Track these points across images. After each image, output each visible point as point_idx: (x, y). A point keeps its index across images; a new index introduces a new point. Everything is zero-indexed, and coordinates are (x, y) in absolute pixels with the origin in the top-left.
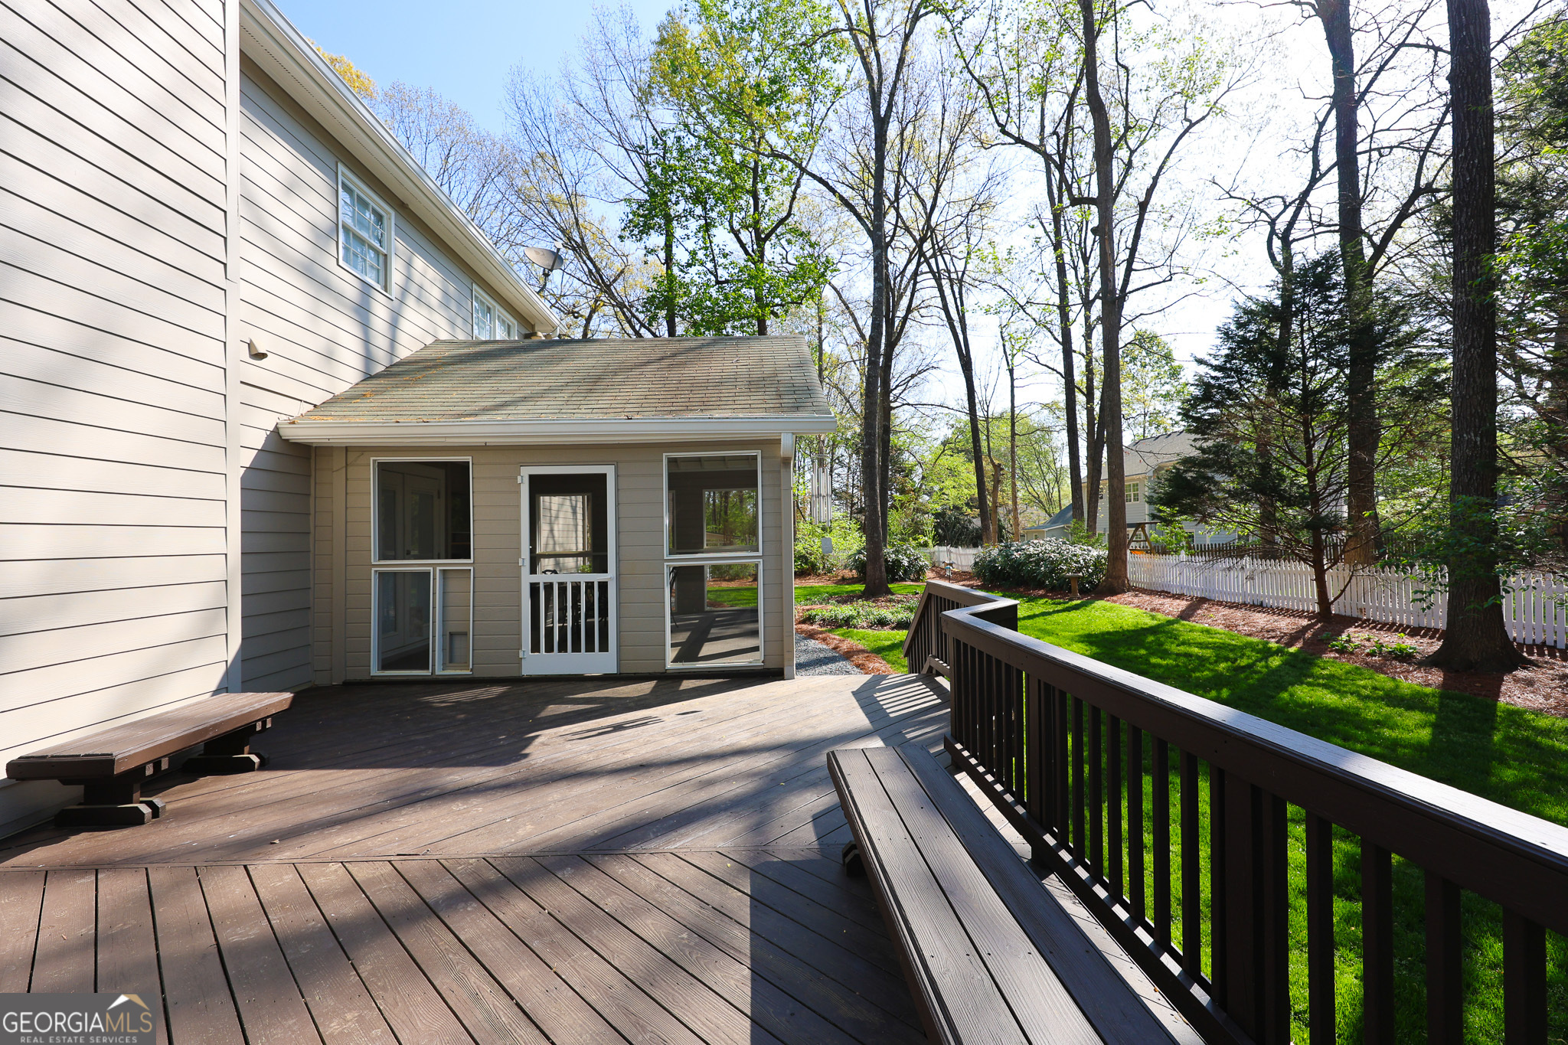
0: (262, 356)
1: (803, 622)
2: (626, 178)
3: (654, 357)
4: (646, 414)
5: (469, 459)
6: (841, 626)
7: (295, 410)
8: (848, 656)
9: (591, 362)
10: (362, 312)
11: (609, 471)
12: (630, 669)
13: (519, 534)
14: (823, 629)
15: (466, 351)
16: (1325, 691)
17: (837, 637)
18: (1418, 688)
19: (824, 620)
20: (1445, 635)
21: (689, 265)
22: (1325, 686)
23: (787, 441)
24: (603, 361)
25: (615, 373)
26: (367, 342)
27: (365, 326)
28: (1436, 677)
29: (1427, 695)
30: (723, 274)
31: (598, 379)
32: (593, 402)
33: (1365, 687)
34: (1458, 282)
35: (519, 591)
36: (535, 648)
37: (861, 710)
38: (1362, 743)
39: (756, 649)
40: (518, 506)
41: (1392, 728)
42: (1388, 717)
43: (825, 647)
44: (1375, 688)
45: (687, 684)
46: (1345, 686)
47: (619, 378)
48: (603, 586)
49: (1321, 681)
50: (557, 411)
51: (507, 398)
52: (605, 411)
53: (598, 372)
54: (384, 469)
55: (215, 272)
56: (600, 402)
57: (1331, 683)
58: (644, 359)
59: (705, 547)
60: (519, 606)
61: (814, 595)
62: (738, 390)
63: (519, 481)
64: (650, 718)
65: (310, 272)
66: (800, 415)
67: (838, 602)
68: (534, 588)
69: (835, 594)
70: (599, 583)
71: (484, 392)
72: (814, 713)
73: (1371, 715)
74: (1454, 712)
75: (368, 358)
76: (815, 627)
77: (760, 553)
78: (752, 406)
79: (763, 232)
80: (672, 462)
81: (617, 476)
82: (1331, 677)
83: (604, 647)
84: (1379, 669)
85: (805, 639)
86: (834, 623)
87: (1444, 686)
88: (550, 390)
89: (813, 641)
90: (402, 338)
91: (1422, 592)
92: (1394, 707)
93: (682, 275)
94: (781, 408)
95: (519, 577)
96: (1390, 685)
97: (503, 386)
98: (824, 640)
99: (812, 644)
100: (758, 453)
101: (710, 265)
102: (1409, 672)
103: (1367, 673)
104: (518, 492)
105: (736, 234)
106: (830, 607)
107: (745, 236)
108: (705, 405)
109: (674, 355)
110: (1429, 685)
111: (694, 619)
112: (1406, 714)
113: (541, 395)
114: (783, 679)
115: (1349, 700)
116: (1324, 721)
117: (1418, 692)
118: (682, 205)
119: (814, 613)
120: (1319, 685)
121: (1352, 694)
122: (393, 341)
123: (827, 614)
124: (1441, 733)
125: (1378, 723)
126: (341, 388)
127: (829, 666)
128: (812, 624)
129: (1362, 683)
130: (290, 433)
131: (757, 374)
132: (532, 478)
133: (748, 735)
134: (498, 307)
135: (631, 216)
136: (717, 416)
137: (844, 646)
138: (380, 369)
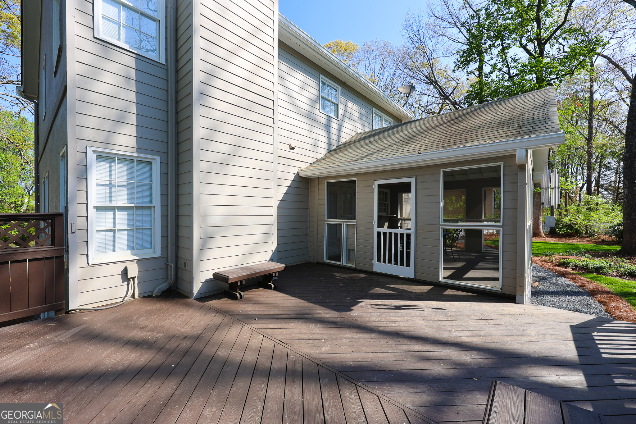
0: (293, 149)
1: (559, 265)
2: (459, 42)
3: (446, 121)
4: (430, 150)
5: (355, 179)
6: (591, 272)
7: (304, 166)
8: (593, 293)
9: (414, 130)
10: (328, 127)
11: (413, 180)
12: (421, 277)
13: (373, 210)
14: (574, 272)
15: (365, 135)
17: (586, 279)
19: (576, 266)
21: (491, 73)
23: (520, 154)
24: (419, 128)
25: (423, 133)
26: (329, 138)
27: (329, 132)
30: (513, 72)
31: (414, 136)
32: (406, 148)
35: (373, 235)
36: (379, 260)
37: (572, 343)
39: (497, 279)
40: (373, 198)
43: (573, 284)
45: (449, 292)
47: (424, 135)
48: (409, 236)
50: (389, 154)
51: (372, 152)
52: (410, 151)
53: (415, 134)
54: (329, 184)
55: (269, 122)
56: (410, 147)
58: (441, 123)
59: (483, 218)
60: (373, 241)
61: (573, 249)
62: (491, 128)
63: (374, 187)
64: (418, 306)
65: (310, 117)
66: (532, 136)
67: (593, 256)
68: (379, 233)
69: (592, 250)
70: (407, 234)
71: (364, 151)
72: (528, 332)
75: (330, 144)
76: (568, 270)
78: (497, 136)
79: (543, 39)
80: (446, 174)
81: (416, 183)
83: (408, 265)
85: (558, 276)
86: (586, 270)
88: (390, 145)
89: (564, 279)
90: (343, 135)
93: (487, 79)
94: (519, 134)
95: (373, 229)
97: (372, 147)
98: (574, 279)
99: (562, 280)
100: (502, 164)
101: (505, 70)
104: (373, 192)
105: (524, 47)
106: (583, 258)
107: (530, 46)
108: (466, 140)
109: (457, 118)
111: (472, 256)
113: (385, 149)
114: (515, 303)
118: (489, 42)
119: (568, 261)
122: (339, 136)
123: (579, 263)
126: (320, 156)
127: (573, 297)
128: (566, 268)
130: (302, 174)
131: (507, 117)
132: (379, 185)
133: (467, 333)
134: (384, 115)
135: (459, 59)
136: (471, 145)
137: (591, 286)
138: (334, 148)
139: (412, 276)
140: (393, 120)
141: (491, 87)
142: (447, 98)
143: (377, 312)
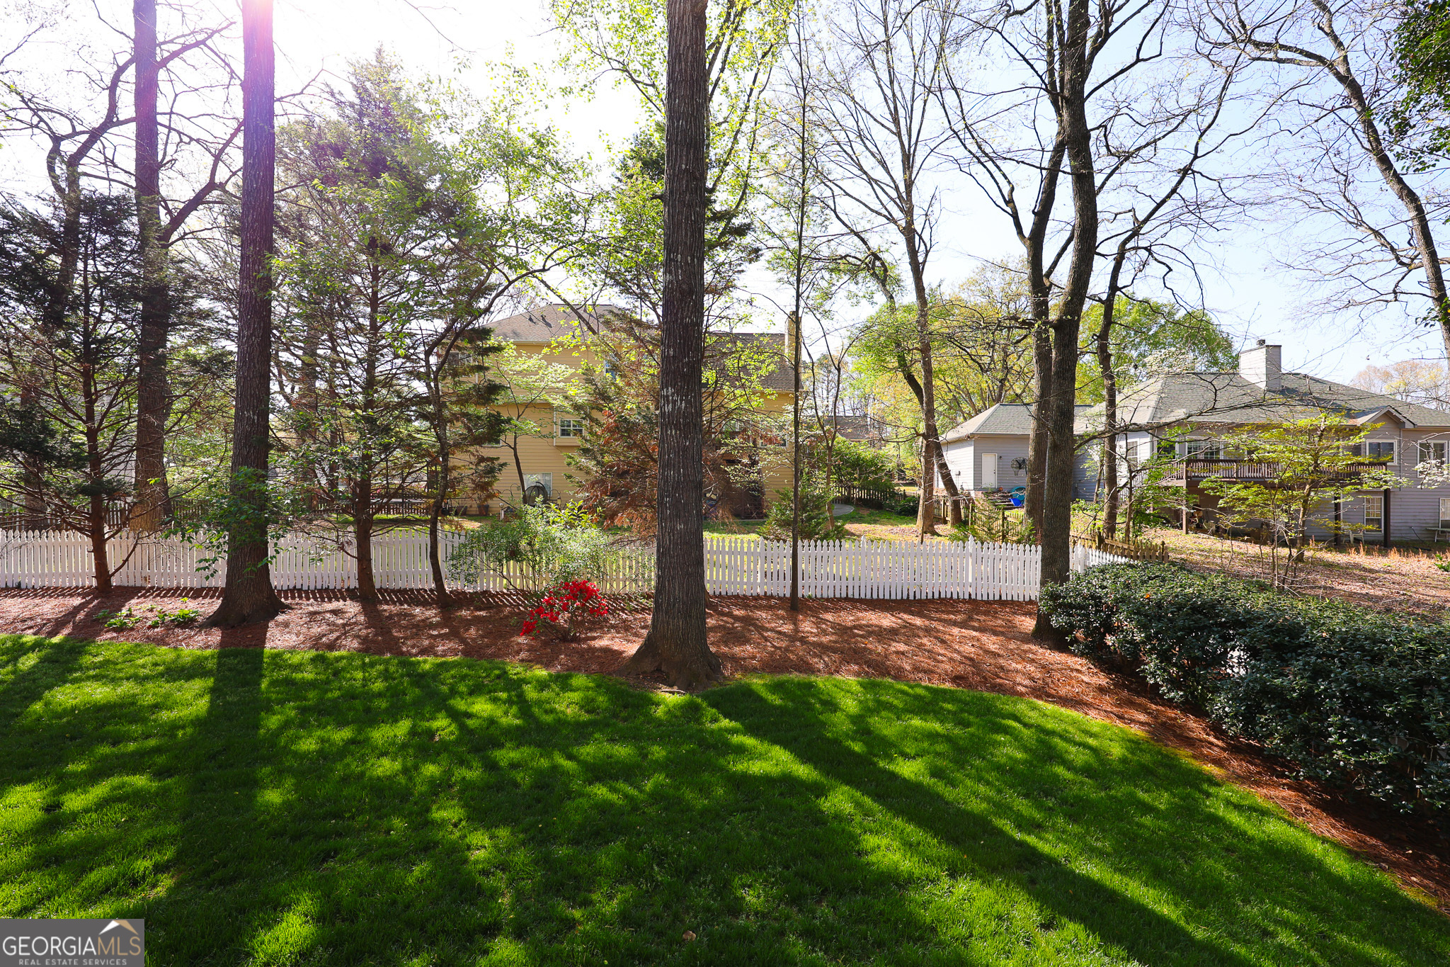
16: (95, 685)
18: (199, 653)
20: (225, 593)
22: (96, 678)
28: (216, 636)
29: (206, 658)
33: (143, 666)
34: (245, 273)
38: (135, 740)
41: (170, 709)
42: (167, 696)
44: (156, 664)
46: (120, 670)
49: (92, 673)
57: (104, 673)
73: (149, 700)
74: (230, 670)
82: (107, 663)
84: (161, 641)
87: (222, 644)
91: (206, 560)
92: (174, 680)
96: (171, 656)
102: (190, 637)
103: (147, 648)
110: (208, 647)
112: (186, 685)
115: (127, 688)
116: (89, 727)
117: (198, 658)
120: (88, 678)
121: (128, 679)
124: (218, 697)
125: (156, 707)
129: (141, 662)
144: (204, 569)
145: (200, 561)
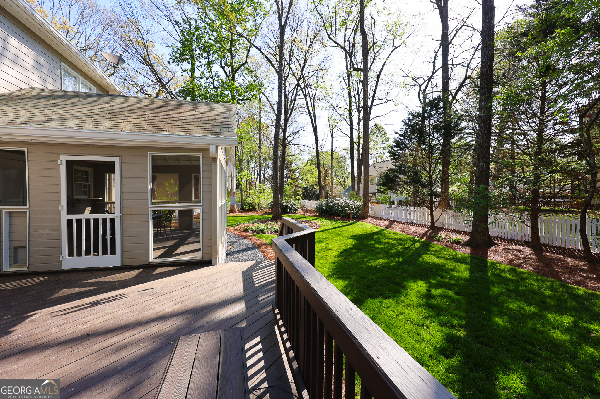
1: (243, 231)
2: (173, 37)
3: (155, 106)
4: (135, 130)
5: (25, 149)
6: (259, 233)
8: (258, 247)
9: (119, 105)
11: (116, 160)
12: (127, 263)
13: (59, 193)
14: (251, 234)
15: (46, 94)
16: (434, 257)
17: (256, 238)
18: (463, 254)
19: (252, 230)
20: (471, 234)
21: (200, 78)
22: (434, 255)
23: (212, 149)
24: (126, 105)
25: (130, 111)
28: (468, 250)
29: (466, 257)
30: (216, 84)
31: (119, 113)
32: (108, 123)
33: (446, 255)
34: (480, 109)
35: (60, 224)
36: (71, 254)
37: (242, 283)
38: (447, 279)
39: (199, 250)
40: (59, 177)
41: (457, 272)
42: (455, 267)
43: (250, 242)
44: (450, 255)
45: (159, 270)
46: (440, 254)
47: (131, 113)
48: (113, 221)
49: (432, 253)
50: (82, 126)
51: (55, 117)
52: (112, 127)
53: (120, 110)
56: (112, 123)
57: (436, 254)
58: (150, 106)
60: (60, 232)
61: (252, 219)
62: (193, 124)
63: (59, 163)
64: (122, 294)
66: (220, 136)
67: (261, 222)
68: (70, 222)
69: (260, 219)
70: (110, 219)
71: (42, 113)
72: (217, 286)
73: (449, 267)
74: (475, 264)
76: (248, 234)
77: (201, 204)
78: (197, 131)
79: (235, 68)
80: (153, 158)
81: (121, 163)
82: (436, 251)
83: (113, 252)
84: (451, 247)
85: (242, 239)
86: (257, 232)
87: (471, 253)
88: (85, 115)
89: (246, 240)
91: (468, 221)
92: (456, 262)
93: (197, 82)
94: (212, 133)
95: (59, 216)
96: (454, 253)
97: (57, 112)
98: (250, 239)
99: (245, 241)
100: (201, 155)
101: (211, 80)
102: (460, 248)
103: (447, 249)
104: (59, 170)
105: (223, 68)
106: (256, 225)
107: (227, 69)
108: (172, 129)
109: (167, 106)
110: (466, 253)
112: (460, 265)
113: (78, 118)
114: (211, 265)
115: (442, 261)
116: (434, 270)
117: (463, 257)
118: (198, 51)
119: (248, 227)
120: (432, 254)
121: (443, 258)
123: (254, 228)
124: (472, 273)
125: (452, 270)
127: (249, 252)
128: (247, 232)
129: (445, 253)
131: (206, 117)
132: (68, 162)
133: (171, 304)
134: (81, 77)
135: (174, 54)
136: (175, 134)
137: (258, 242)
139: (119, 264)
140: (95, 88)
141: (201, 90)
142: (163, 86)
143: (60, 320)
144: (467, 223)
145: (466, 220)
